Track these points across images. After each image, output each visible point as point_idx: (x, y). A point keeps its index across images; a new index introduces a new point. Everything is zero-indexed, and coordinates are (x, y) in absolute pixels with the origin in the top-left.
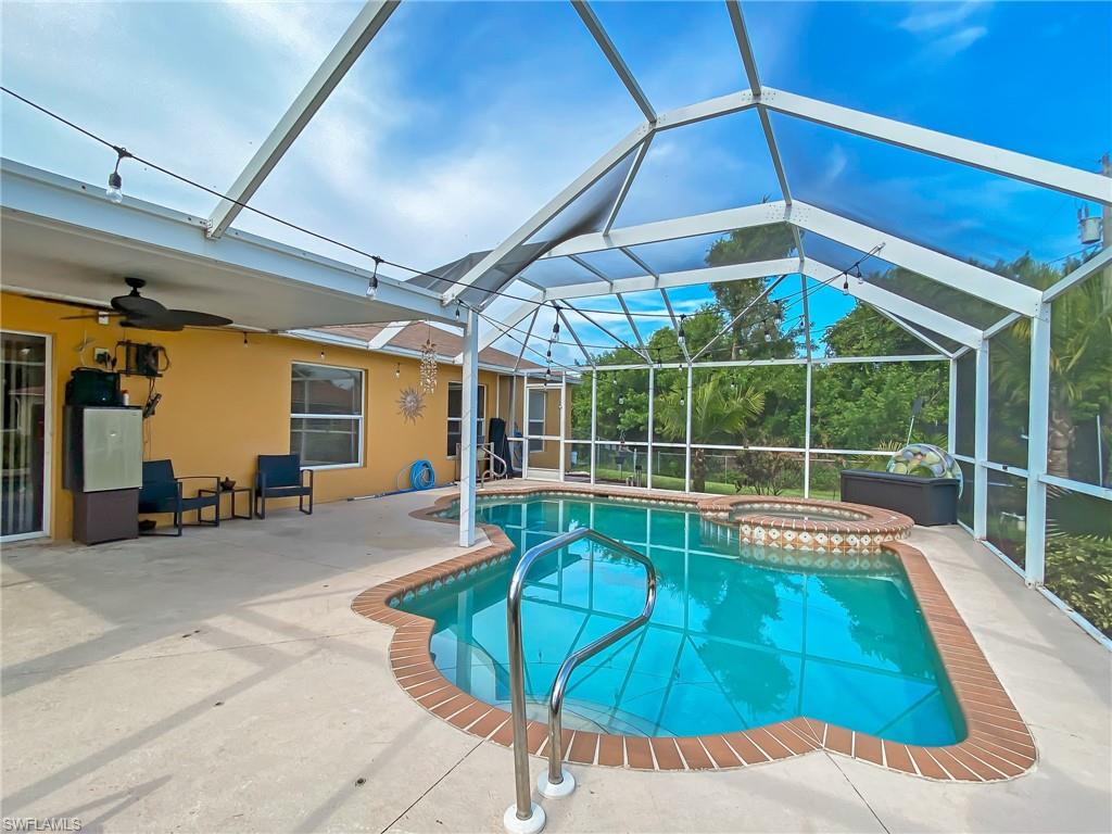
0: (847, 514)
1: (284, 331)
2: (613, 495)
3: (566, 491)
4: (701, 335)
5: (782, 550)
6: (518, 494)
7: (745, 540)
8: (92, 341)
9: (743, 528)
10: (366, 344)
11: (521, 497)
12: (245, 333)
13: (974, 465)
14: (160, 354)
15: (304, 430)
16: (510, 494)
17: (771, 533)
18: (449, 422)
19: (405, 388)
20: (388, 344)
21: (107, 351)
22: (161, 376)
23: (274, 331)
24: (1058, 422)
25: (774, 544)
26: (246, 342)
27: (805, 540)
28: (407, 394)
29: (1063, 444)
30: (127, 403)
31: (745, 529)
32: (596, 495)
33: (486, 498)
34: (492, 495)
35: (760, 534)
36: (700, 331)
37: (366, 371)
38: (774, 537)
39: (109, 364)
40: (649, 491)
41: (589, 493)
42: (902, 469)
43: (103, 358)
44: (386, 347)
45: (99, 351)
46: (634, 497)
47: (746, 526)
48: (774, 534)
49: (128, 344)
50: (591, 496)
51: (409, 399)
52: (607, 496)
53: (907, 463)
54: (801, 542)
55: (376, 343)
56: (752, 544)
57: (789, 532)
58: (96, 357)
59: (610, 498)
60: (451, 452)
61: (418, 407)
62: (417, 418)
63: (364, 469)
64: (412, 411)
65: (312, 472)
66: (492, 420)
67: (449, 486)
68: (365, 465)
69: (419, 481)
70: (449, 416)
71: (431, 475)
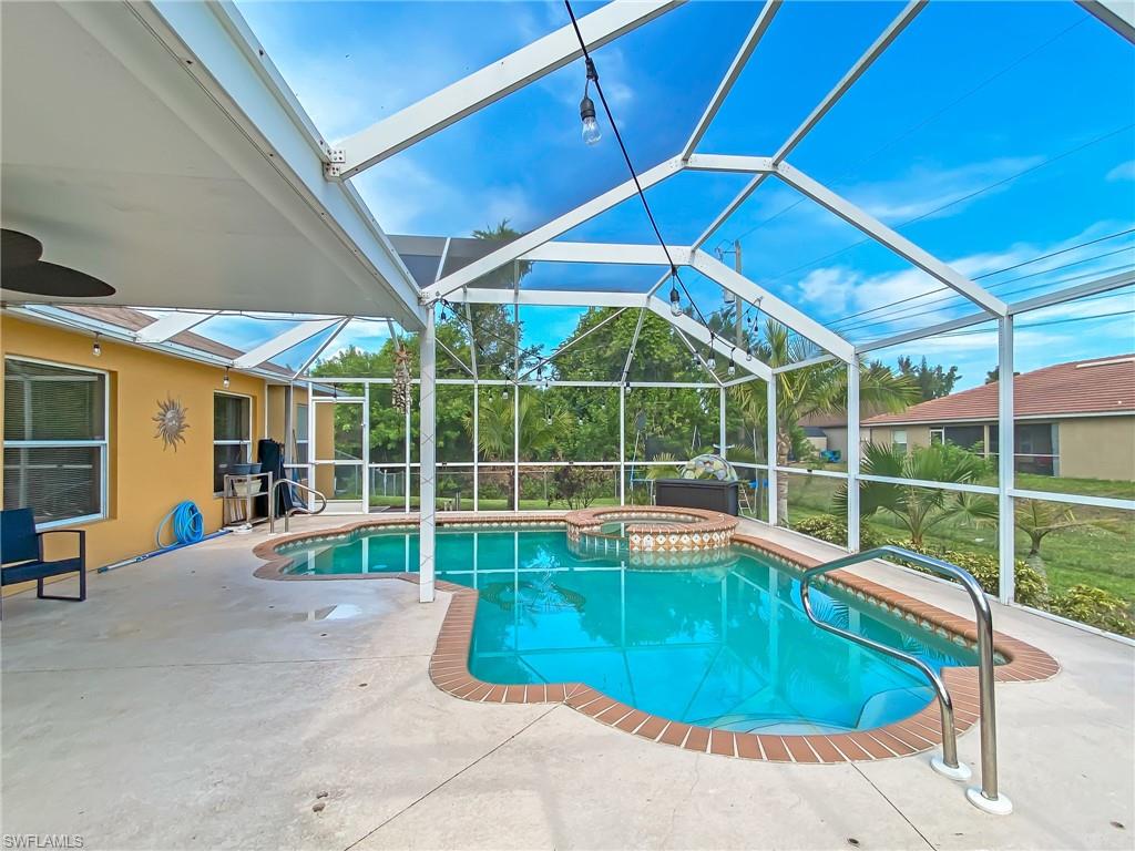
0: (673, 516)
2: (449, 523)
3: (389, 524)
5: (668, 553)
6: (338, 534)
7: (635, 549)
9: (632, 538)
10: (133, 334)
11: (342, 537)
13: (767, 470)
15: (23, 466)
16: (327, 535)
17: (658, 539)
18: (216, 446)
19: (164, 400)
20: (169, 340)
24: (783, 435)
25: (661, 549)
27: (685, 542)
28: (166, 409)
29: (786, 451)
31: (635, 539)
33: (300, 543)
34: (306, 539)
35: (649, 541)
37: (114, 374)
38: (661, 543)
40: (476, 514)
42: (689, 476)
44: (168, 344)
47: (636, 536)
48: (661, 539)
51: (169, 415)
53: (694, 470)
54: (682, 544)
55: (148, 336)
56: (642, 552)
57: (673, 536)
59: (446, 526)
60: (219, 487)
61: (180, 428)
62: (179, 443)
63: (114, 521)
64: (172, 434)
65: (82, 534)
66: (262, 444)
67: (222, 534)
68: (113, 515)
69: (186, 529)
70: (215, 439)
71: (197, 521)
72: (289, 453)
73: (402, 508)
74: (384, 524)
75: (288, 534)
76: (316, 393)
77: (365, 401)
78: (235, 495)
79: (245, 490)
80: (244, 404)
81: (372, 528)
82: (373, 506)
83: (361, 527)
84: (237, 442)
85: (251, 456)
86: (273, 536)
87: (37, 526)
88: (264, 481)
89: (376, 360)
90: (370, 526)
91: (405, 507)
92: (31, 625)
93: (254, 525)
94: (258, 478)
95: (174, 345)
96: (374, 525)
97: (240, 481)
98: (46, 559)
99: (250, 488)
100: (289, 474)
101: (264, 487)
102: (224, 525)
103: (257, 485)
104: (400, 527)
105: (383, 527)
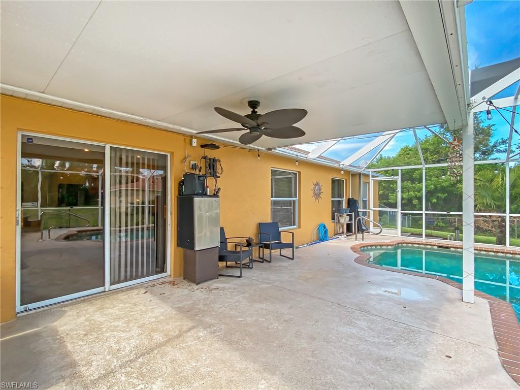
1: (275, 149)
3: (409, 243)
4: (435, 149)
6: (388, 245)
8: (190, 156)
10: (306, 156)
11: (390, 247)
12: (258, 150)
14: (218, 163)
16: (382, 245)
18: (332, 201)
19: (315, 182)
21: (196, 162)
22: (219, 177)
23: (270, 149)
26: (259, 156)
28: (315, 185)
30: (209, 194)
32: (439, 247)
34: (373, 246)
36: (434, 146)
37: (299, 172)
39: (197, 170)
43: (194, 167)
44: (317, 159)
45: (192, 163)
49: (205, 158)
50: (436, 248)
51: (316, 188)
52: (449, 248)
55: (311, 156)
58: (191, 167)
60: (333, 218)
61: (320, 193)
62: (320, 199)
63: (299, 229)
64: (317, 195)
65: (293, 233)
66: (349, 199)
67: (335, 238)
68: (299, 227)
69: (322, 236)
70: (332, 198)
71: (326, 232)
72: (360, 204)
73: (420, 235)
74: (412, 243)
75: (363, 242)
76: (373, 177)
77: (399, 179)
78: (339, 222)
79: (344, 220)
80: (341, 183)
81: (405, 245)
82: (403, 233)
83: (399, 244)
84: (340, 199)
85: (344, 205)
86: (357, 242)
87: (280, 229)
88: (351, 216)
89: (395, 159)
90: (403, 243)
91: (422, 235)
92: (280, 266)
93: (347, 236)
94: (348, 215)
95: (320, 159)
96: (406, 243)
97: (341, 216)
98: (282, 242)
99: (345, 220)
100: (360, 214)
101: (351, 219)
102: (335, 235)
103: (348, 218)
104: (421, 246)
105: (411, 245)
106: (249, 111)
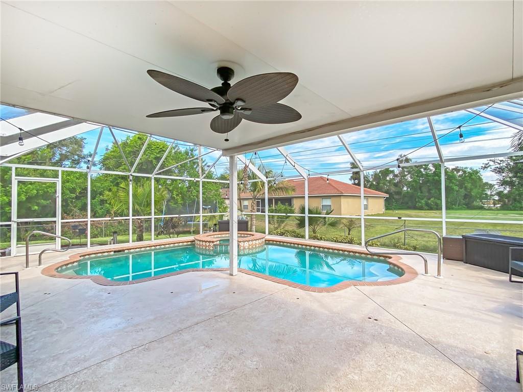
2: (128, 249)
7: (242, 248)
32: (115, 252)
41: (111, 252)
46: (141, 248)
50: (112, 253)
52: (124, 250)
59: (126, 251)
74: (88, 255)
77: (58, 181)
106: (219, 83)
